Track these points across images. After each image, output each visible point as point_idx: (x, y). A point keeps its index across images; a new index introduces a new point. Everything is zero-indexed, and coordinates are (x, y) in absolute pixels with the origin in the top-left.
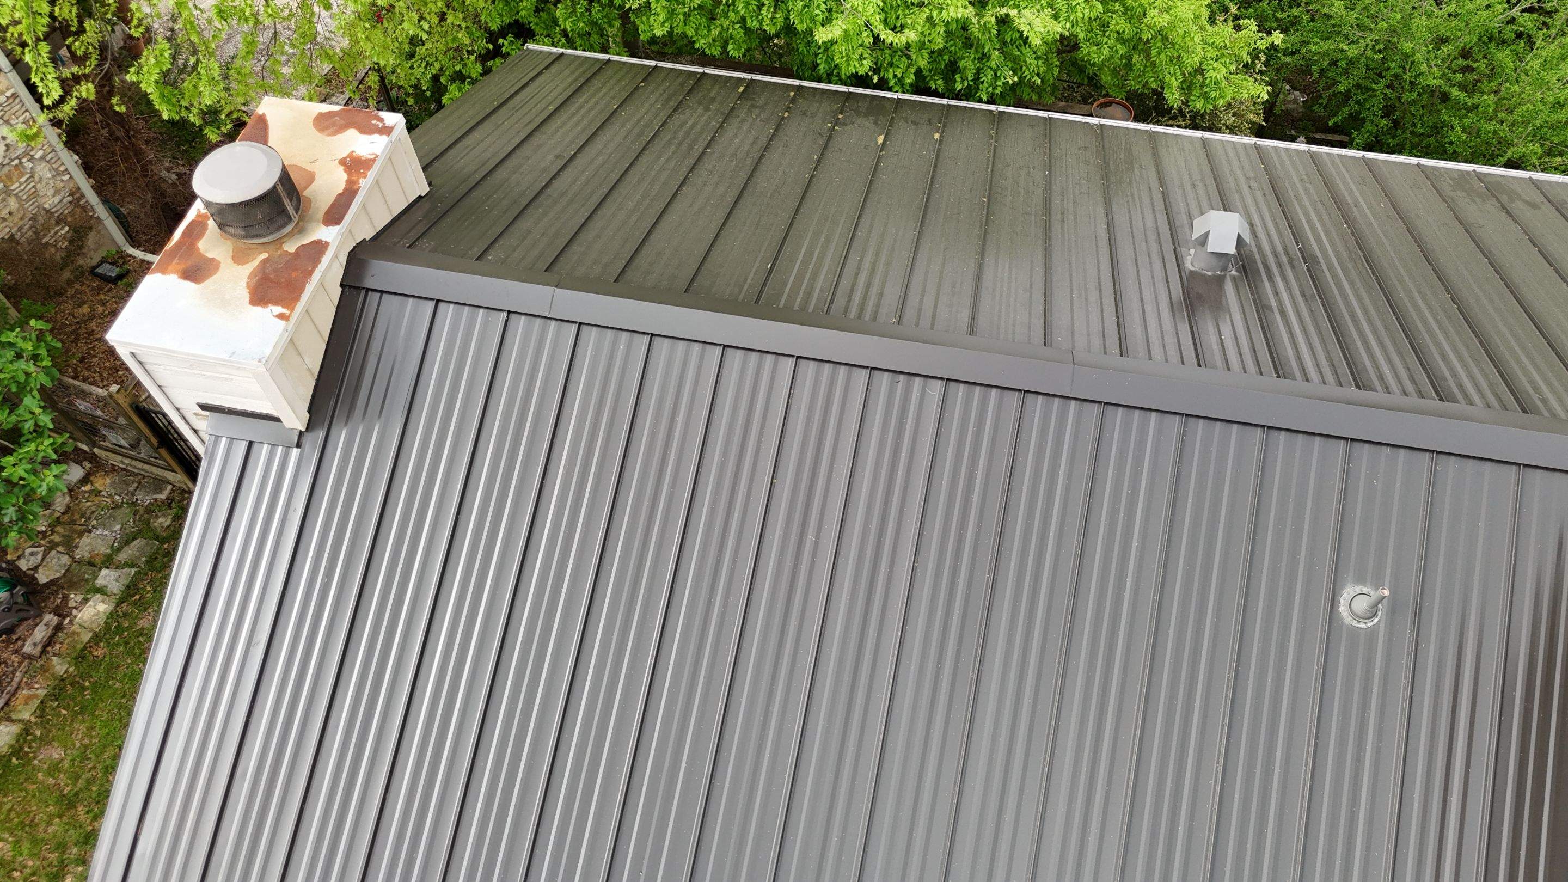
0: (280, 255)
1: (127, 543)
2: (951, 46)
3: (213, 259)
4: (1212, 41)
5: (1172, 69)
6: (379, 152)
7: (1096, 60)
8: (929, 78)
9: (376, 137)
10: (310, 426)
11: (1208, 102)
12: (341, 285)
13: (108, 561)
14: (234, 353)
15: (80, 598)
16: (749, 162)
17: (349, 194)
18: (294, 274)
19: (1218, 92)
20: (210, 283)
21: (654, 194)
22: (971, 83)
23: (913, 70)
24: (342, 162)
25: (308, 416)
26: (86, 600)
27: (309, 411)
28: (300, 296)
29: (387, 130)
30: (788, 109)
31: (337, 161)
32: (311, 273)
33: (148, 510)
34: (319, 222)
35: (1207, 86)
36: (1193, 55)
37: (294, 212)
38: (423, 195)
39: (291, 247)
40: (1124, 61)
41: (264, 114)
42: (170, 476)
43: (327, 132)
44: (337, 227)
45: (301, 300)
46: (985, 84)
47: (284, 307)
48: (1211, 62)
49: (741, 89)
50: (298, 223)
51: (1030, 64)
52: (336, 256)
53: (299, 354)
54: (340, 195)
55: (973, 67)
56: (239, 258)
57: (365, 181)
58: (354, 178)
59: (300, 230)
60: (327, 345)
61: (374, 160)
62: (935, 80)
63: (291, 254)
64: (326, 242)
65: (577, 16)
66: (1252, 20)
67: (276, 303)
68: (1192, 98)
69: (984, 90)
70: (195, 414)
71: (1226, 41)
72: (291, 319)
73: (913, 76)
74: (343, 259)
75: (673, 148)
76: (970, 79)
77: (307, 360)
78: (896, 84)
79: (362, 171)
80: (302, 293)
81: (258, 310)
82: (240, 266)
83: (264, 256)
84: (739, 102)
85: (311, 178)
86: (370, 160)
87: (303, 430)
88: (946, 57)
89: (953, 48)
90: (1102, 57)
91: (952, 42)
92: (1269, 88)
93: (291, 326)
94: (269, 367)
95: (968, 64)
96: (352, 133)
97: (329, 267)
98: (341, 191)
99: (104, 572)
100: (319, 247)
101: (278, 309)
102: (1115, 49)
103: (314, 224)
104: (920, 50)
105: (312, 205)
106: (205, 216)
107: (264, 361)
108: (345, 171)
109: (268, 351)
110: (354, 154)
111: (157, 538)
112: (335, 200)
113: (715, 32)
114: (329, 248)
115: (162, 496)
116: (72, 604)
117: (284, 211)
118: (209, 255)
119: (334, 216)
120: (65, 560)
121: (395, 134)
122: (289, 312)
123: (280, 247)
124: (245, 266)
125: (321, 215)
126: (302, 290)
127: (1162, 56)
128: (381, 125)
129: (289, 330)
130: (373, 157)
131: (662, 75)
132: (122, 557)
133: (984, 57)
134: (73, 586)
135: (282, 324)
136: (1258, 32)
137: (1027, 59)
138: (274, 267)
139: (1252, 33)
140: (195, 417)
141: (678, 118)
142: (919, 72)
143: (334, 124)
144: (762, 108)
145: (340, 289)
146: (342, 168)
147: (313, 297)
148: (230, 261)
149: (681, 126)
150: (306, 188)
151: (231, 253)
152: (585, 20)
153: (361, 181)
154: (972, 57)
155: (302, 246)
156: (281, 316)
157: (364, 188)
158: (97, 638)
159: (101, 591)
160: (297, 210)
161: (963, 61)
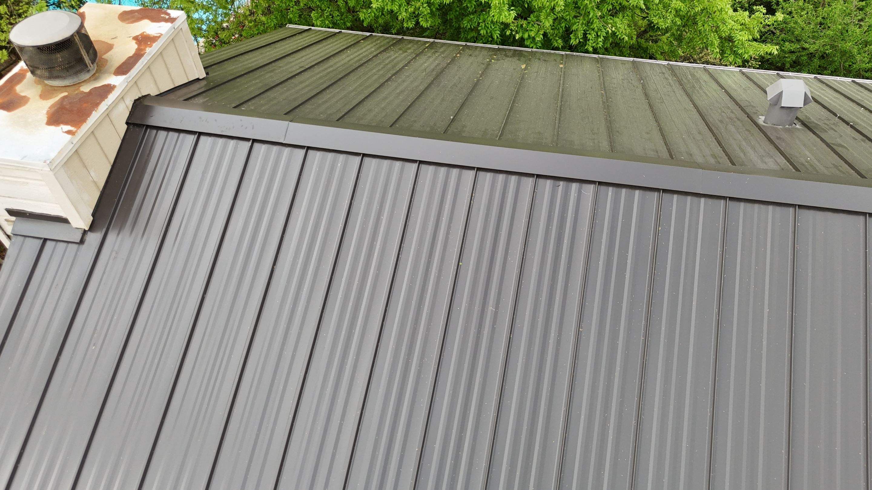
0: (77, 94)
2: (567, 15)
3: (25, 97)
4: (737, 19)
5: (712, 34)
6: (163, 33)
7: (663, 26)
8: (553, 40)
9: (163, 24)
10: (93, 227)
11: (737, 57)
12: (127, 123)
14: (25, 157)
16: (434, 73)
17: (138, 56)
18: (85, 105)
19: (744, 50)
20: (18, 112)
21: (368, 84)
22: (581, 40)
23: (542, 32)
24: (136, 38)
25: (92, 218)
27: (93, 215)
28: (87, 119)
29: (172, 20)
30: (459, 53)
31: (131, 38)
32: (97, 105)
34: (110, 73)
35: (735, 47)
36: (727, 24)
37: (90, 62)
38: (201, 78)
39: (86, 88)
40: (679, 32)
41: (84, 12)
43: (128, 21)
44: (124, 77)
45: (87, 122)
46: (591, 41)
47: (72, 126)
48: (737, 32)
49: (427, 45)
50: (95, 74)
51: (620, 27)
52: (122, 98)
53: (85, 167)
54: (130, 57)
55: (582, 29)
56: (44, 96)
57: (150, 49)
58: (142, 47)
59: (95, 78)
60: (113, 166)
61: (159, 37)
62: (557, 40)
63: (86, 93)
64: (113, 85)
65: (324, 17)
66: (762, 6)
67: (66, 123)
68: (726, 55)
69: (590, 44)
70: (6, 220)
71: (746, 19)
72: (76, 134)
73: (541, 36)
74: (129, 103)
75: (381, 66)
76: (580, 37)
77: (92, 174)
78: (531, 43)
79: (149, 43)
80: (89, 117)
81: (52, 128)
82: (45, 101)
83: (65, 94)
84: (426, 50)
85: (110, 47)
86: (156, 37)
87: (87, 229)
88: (563, 25)
89: (568, 17)
90: (667, 25)
91: (567, 13)
92: (778, 47)
93: (77, 140)
94: (53, 167)
95: (579, 27)
96: (145, 22)
97: (115, 104)
98: (131, 55)
100: (109, 89)
101: (67, 128)
102: (674, 21)
103: (106, 75)
104: (547, 18)
105: (108, 63)
106: (25, 71)
107: (48, 162)
108: (136, 43)
109: (53, 155)
110: (145, 33)
112: (126, 61)
113: (411, 10)
114: (116, 89)
117: (81, 60)
118: (23, 94)
119: (123, 69)
121: (177, 23)
122: (75, 129)
123: (78, 89)
124: (48, 101)
125: (113, 69)
126: (88, 114)
127: (706, 26)
128: (167, 17)
129: (74, 142)
130: (158, 35)
131: (376, 38)
133: (589, 23)
135: (69, 137)
136: (766, 14)
137: (617, 24)
138: (70, 101)
139: (762, 14)
140: (6, 222)
141: (385, 55)
142: (545, 35)
143: (133, 17)
144: (443, 52)
145: (125, 127)
146: (135, 41)
147: (99, 124)
148: (38, 97)
149: (388, 58)
150: (105, 53)
151: (39, 93)
152: (329, 20)
153: (147, 49)
154: (581, 22)
155: (95, 88)
156: (69, 132)
157: (149, 54)
160: (93, 61)
161: (575, 26)
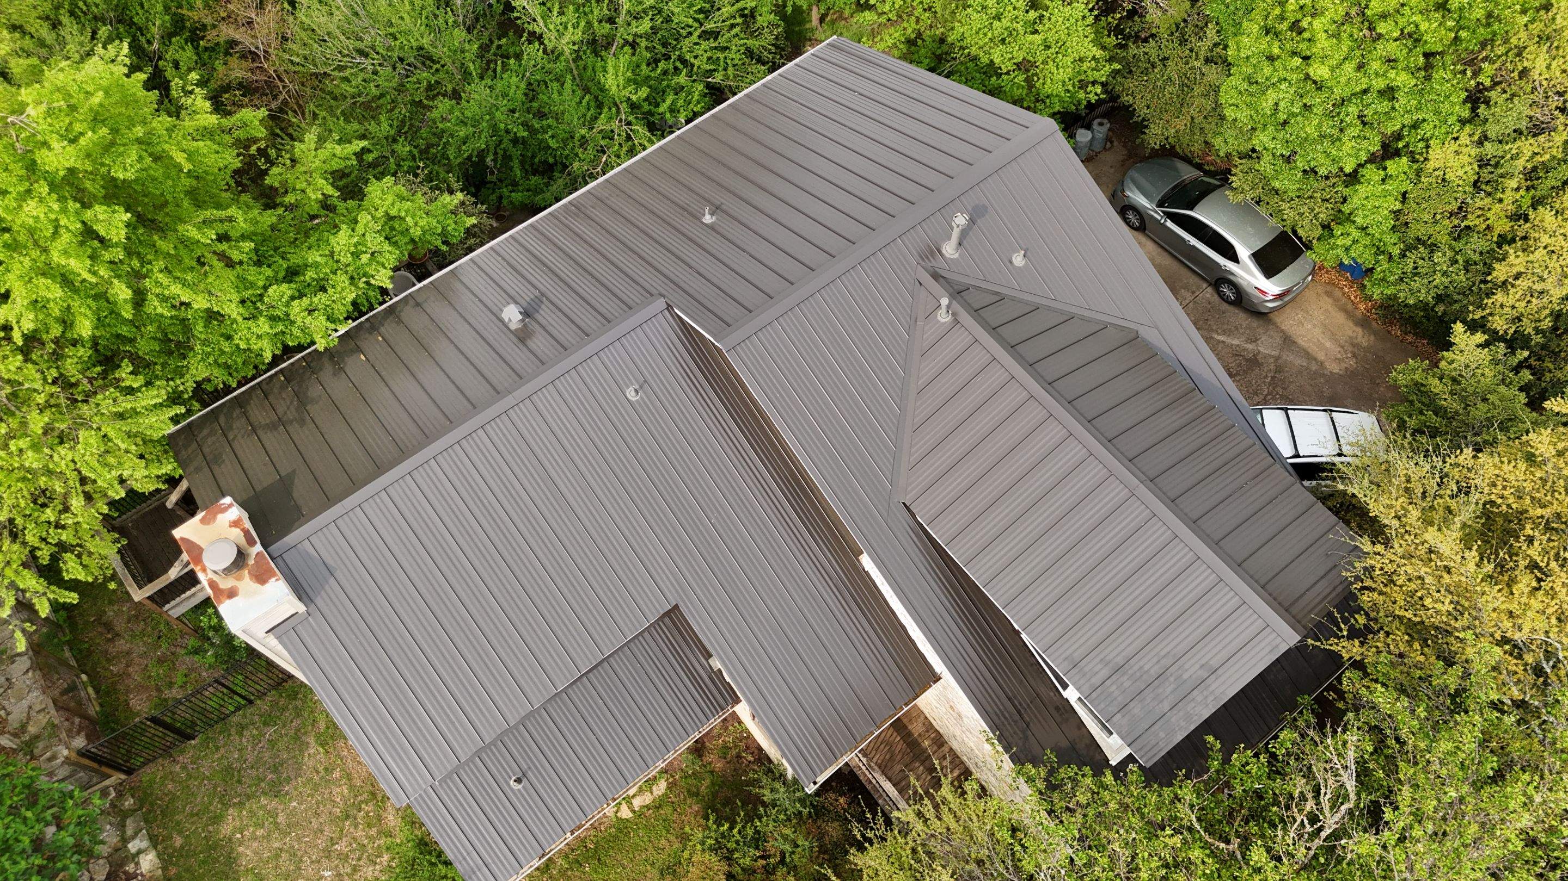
0: (251, 567)
1: (124, 826)
3: (231, 587)
9: (230, 510)
10: (307, 607)
13: (125, 840)
15: (132, 865)
17: (246, 533)
18: (264, 567)
20: (240, 592)
24: (230, 526)
26: (137, 864)
27: (302, 603)
28: (274, 570)
32: (268, 563)
33: (113, 805)
34: (249, 548)
39: (251, 562)
42: (107, 782)
43: (211, 523)
44: (258, 544)
45: (271, 574)
47: (273, 577)
50: (245, 553)
58: (241, 527)
63: (254, 564)
64: (260, 551)
67: (270, 579)
72: (273, 582)
79: (241, 523)
82: (244, 580)
83: (246, 571)
96: (220, 516)
98: (243, 534)
99: (130, 846)
100: (260, 554)
101: (273, 579)
108: (235, 528)
110: (231, 521)
111: (136, 810)
112: (245, 538)
114: (264, 552)
115: (113, 794)
116: (132, 871)
119: (252, 542)
120: (101, 862)
122: (277, 577)
123: (248, 565)
125: (246, 546)
126: (272, 568)
128: (224, 506)
132: (129, 832)
134: (122, 865)
138: (254, 571)
140: (264, 639)
143: (210, 519)
148: (239, 581)
153: (245, 526)
155: (254, 558)
156: (270, 584)
157: (249, 527)
158: (164, 869)
159: (139, 852)
